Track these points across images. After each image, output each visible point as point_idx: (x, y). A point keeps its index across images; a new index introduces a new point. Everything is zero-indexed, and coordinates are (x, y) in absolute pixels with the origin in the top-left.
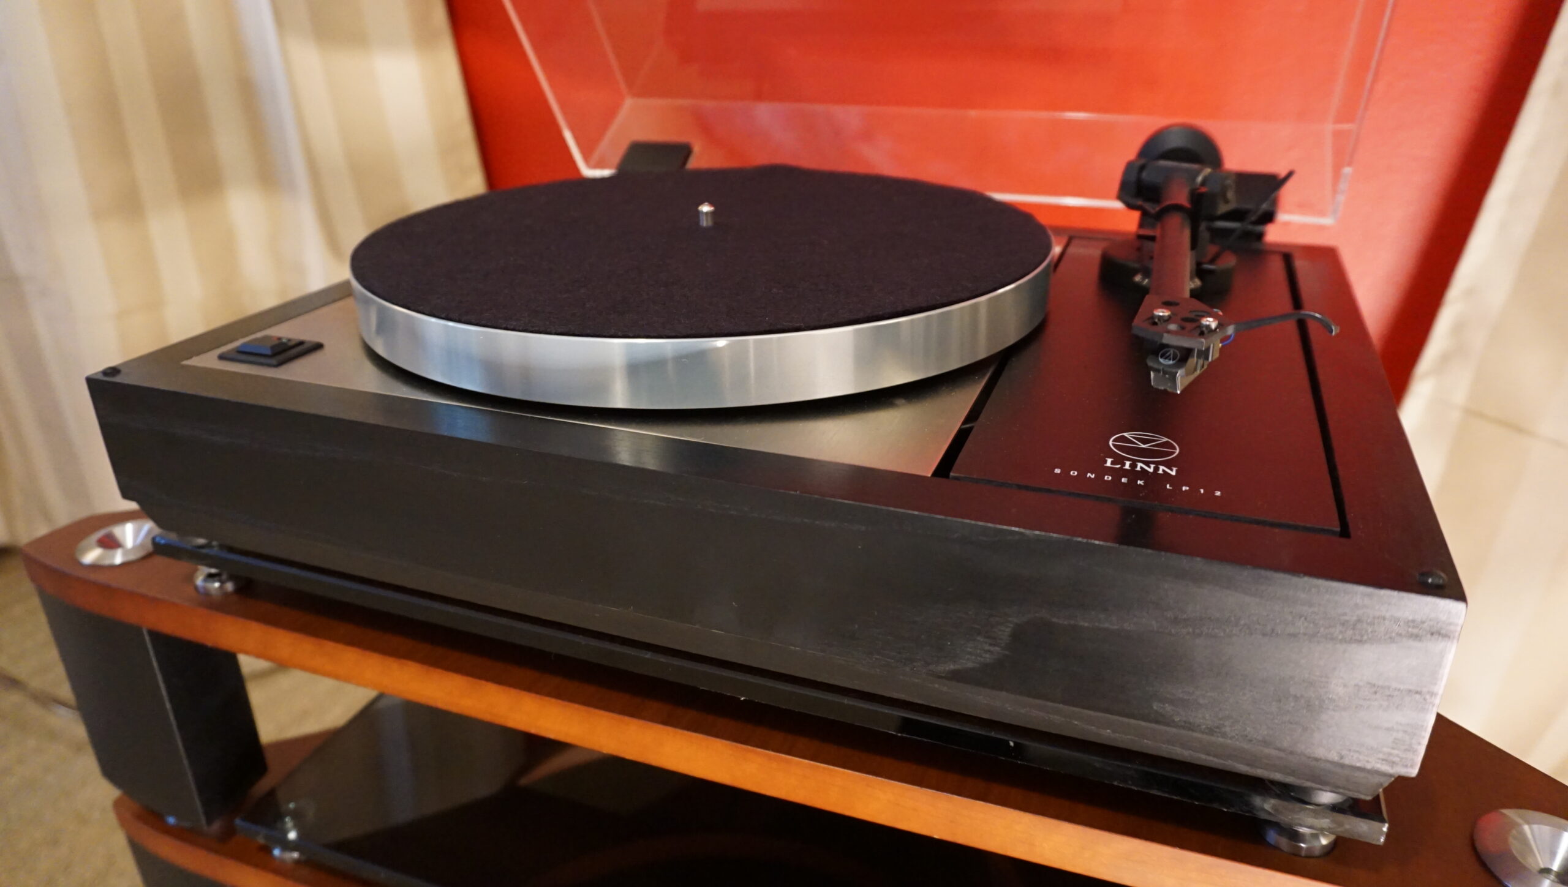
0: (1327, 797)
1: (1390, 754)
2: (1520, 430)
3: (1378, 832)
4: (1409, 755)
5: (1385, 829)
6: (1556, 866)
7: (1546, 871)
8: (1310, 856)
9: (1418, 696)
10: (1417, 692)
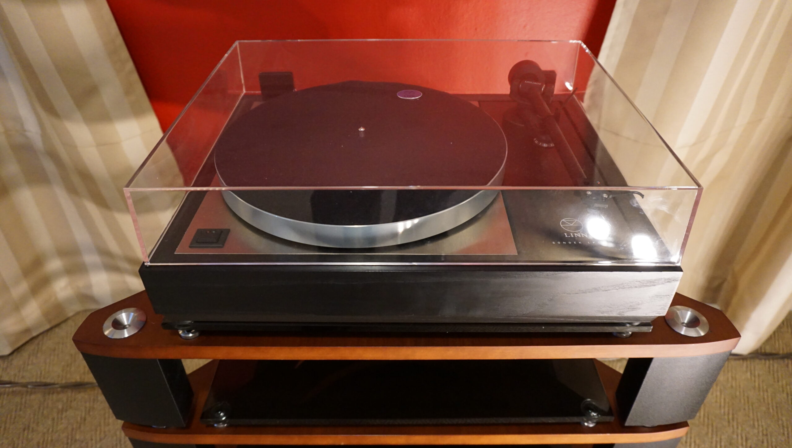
0: (637, 324)
1: (659, 311)
2: (617, 134)
3: (650, 329)
4: (664, 311)
5: (652, 328)
6: (686, 322)
7: (683, 323)
8: (626, 337)
9: (668, 296)
10: (668, 295)
